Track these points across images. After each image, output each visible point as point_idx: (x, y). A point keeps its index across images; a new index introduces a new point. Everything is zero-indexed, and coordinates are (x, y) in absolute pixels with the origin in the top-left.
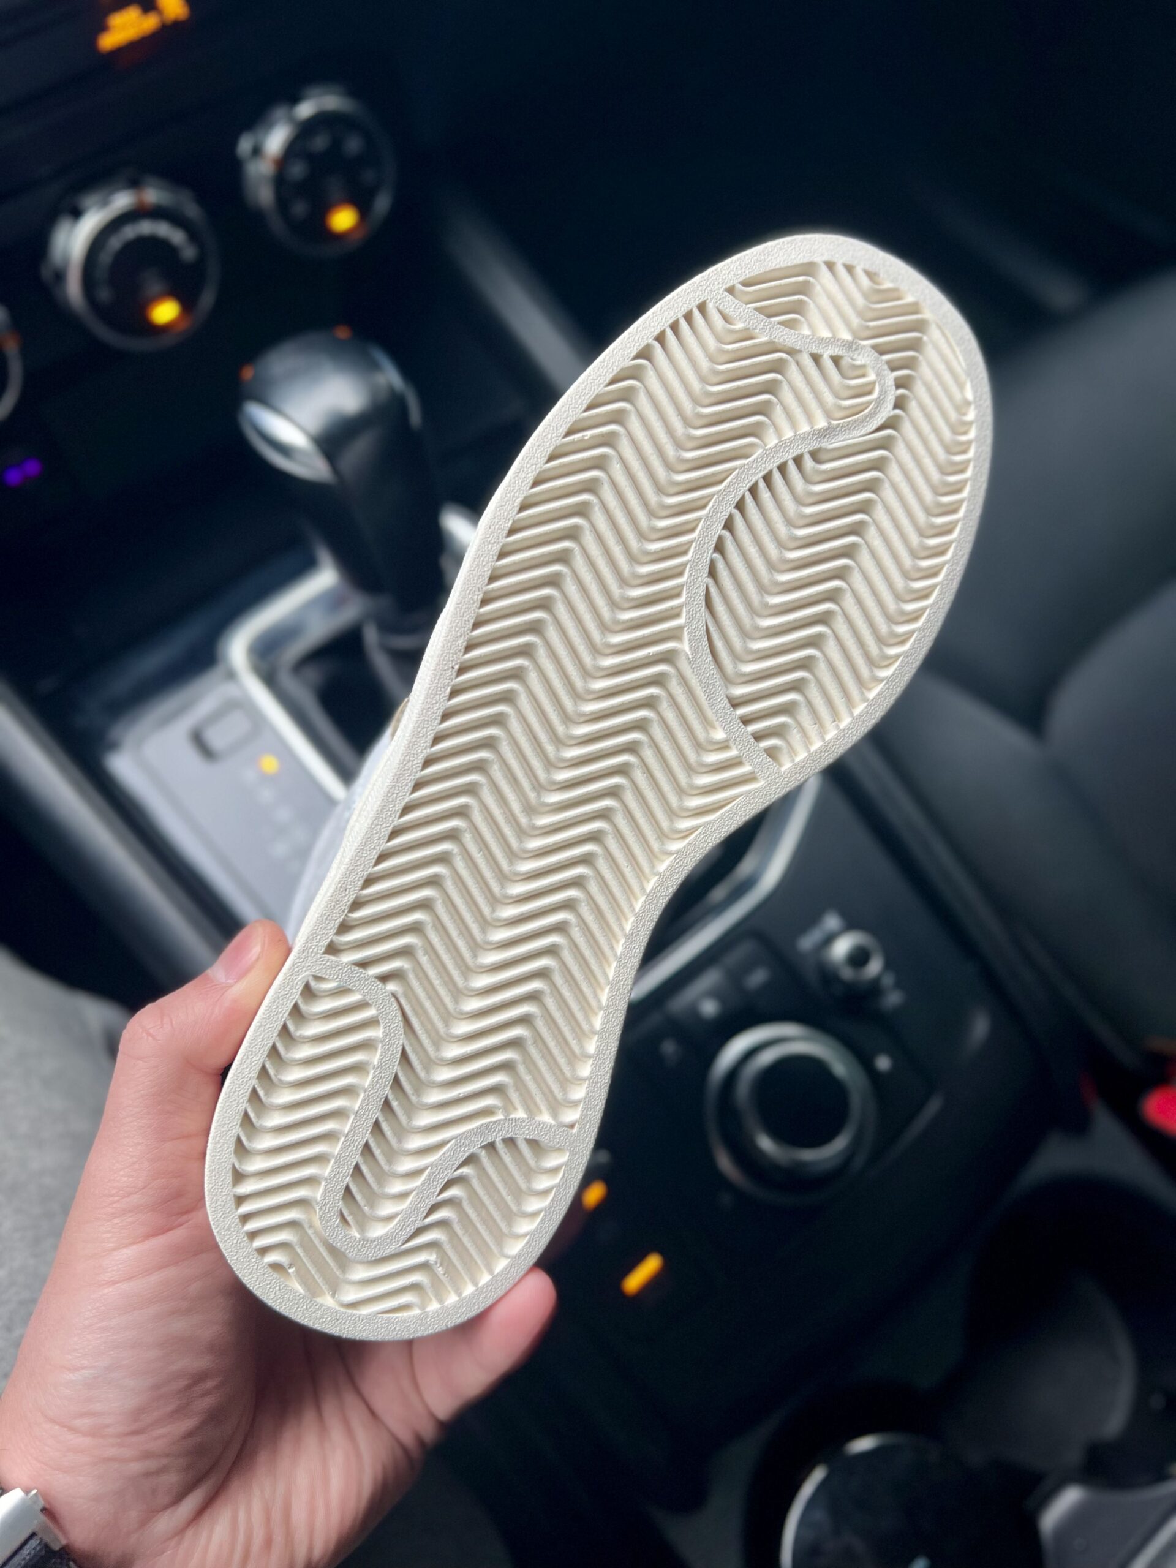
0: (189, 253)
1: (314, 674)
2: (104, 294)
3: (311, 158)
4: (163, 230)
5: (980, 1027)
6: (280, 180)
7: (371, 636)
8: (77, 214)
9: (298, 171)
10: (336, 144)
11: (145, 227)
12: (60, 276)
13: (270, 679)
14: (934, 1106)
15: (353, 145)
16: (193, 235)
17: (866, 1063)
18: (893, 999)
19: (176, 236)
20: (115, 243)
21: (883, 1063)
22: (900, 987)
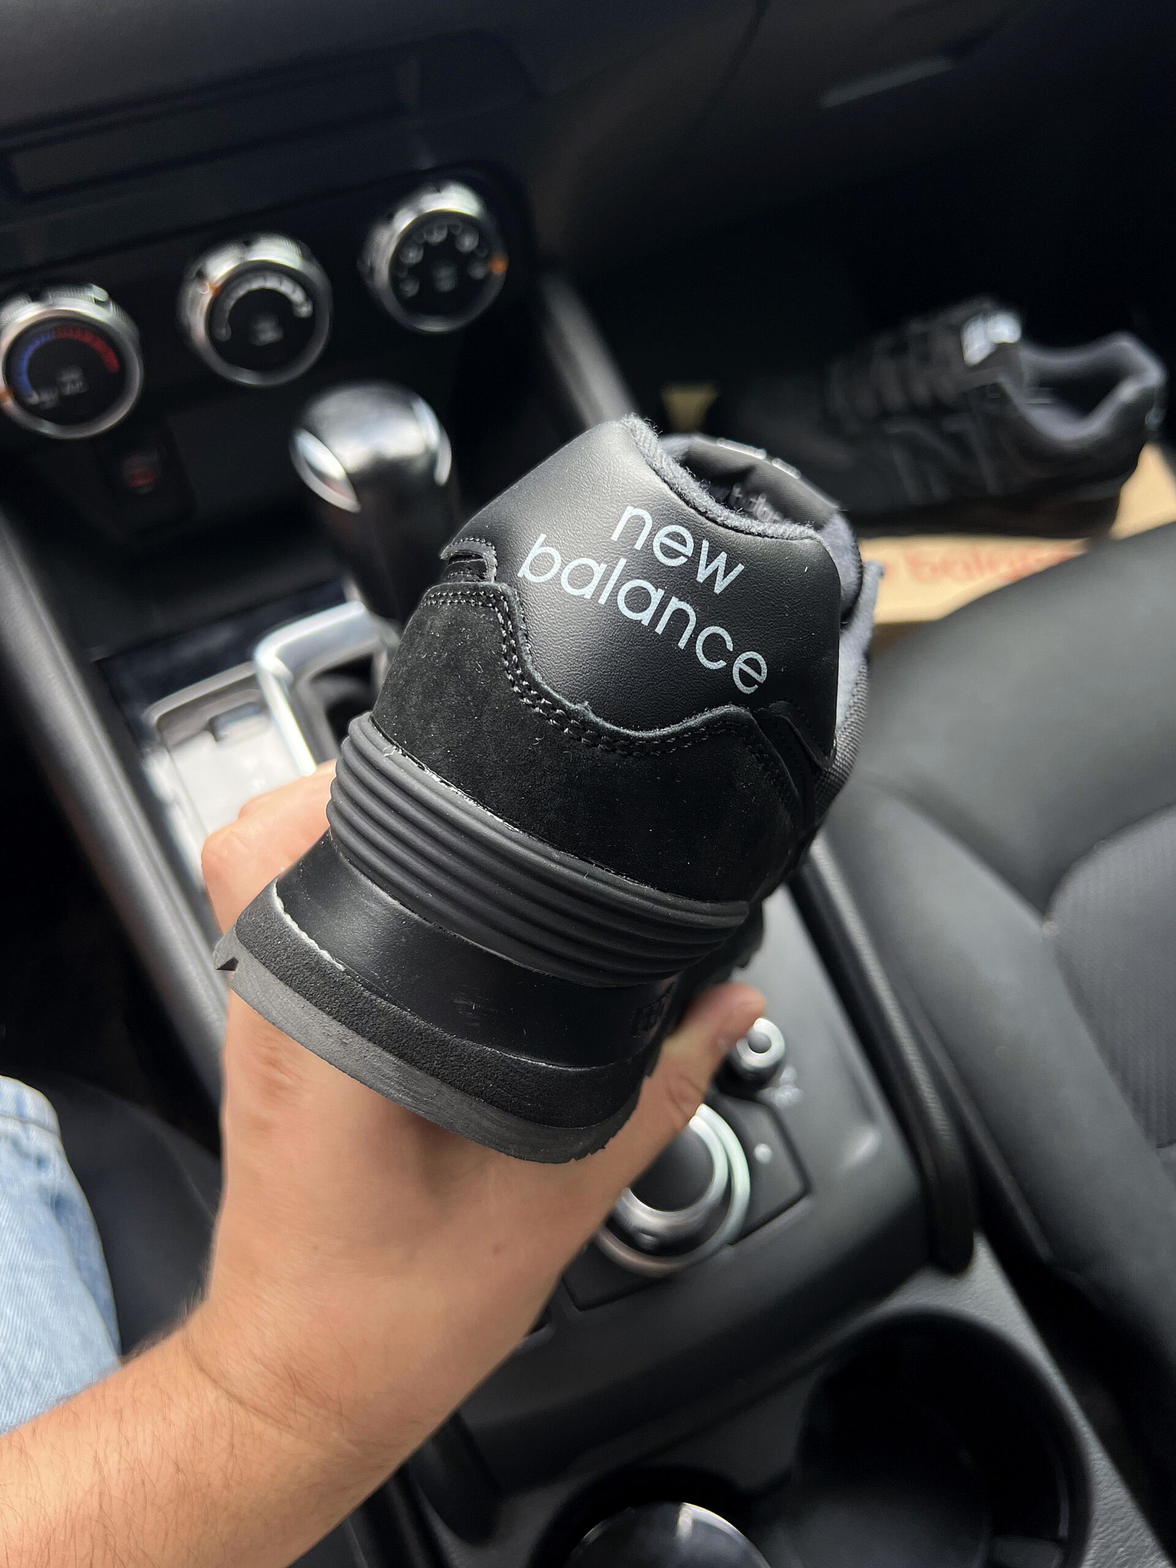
0: (305, 310)
1: (328, 688)
2: (224, 333)
3: (428, 248)
4: (286, 288)
5: (866, 1144)
6: (397, 261)
7: (383, 662)
9: (413, 256)
10: (451, 240)
11: (271, 283)
15: (468, 243)
16: (311, 296)
17: (748, 1149)
18: (788, 1096)
19: (297, 295)
20: (242, 292)
21: (762, 1152)
22: (797, 1083)
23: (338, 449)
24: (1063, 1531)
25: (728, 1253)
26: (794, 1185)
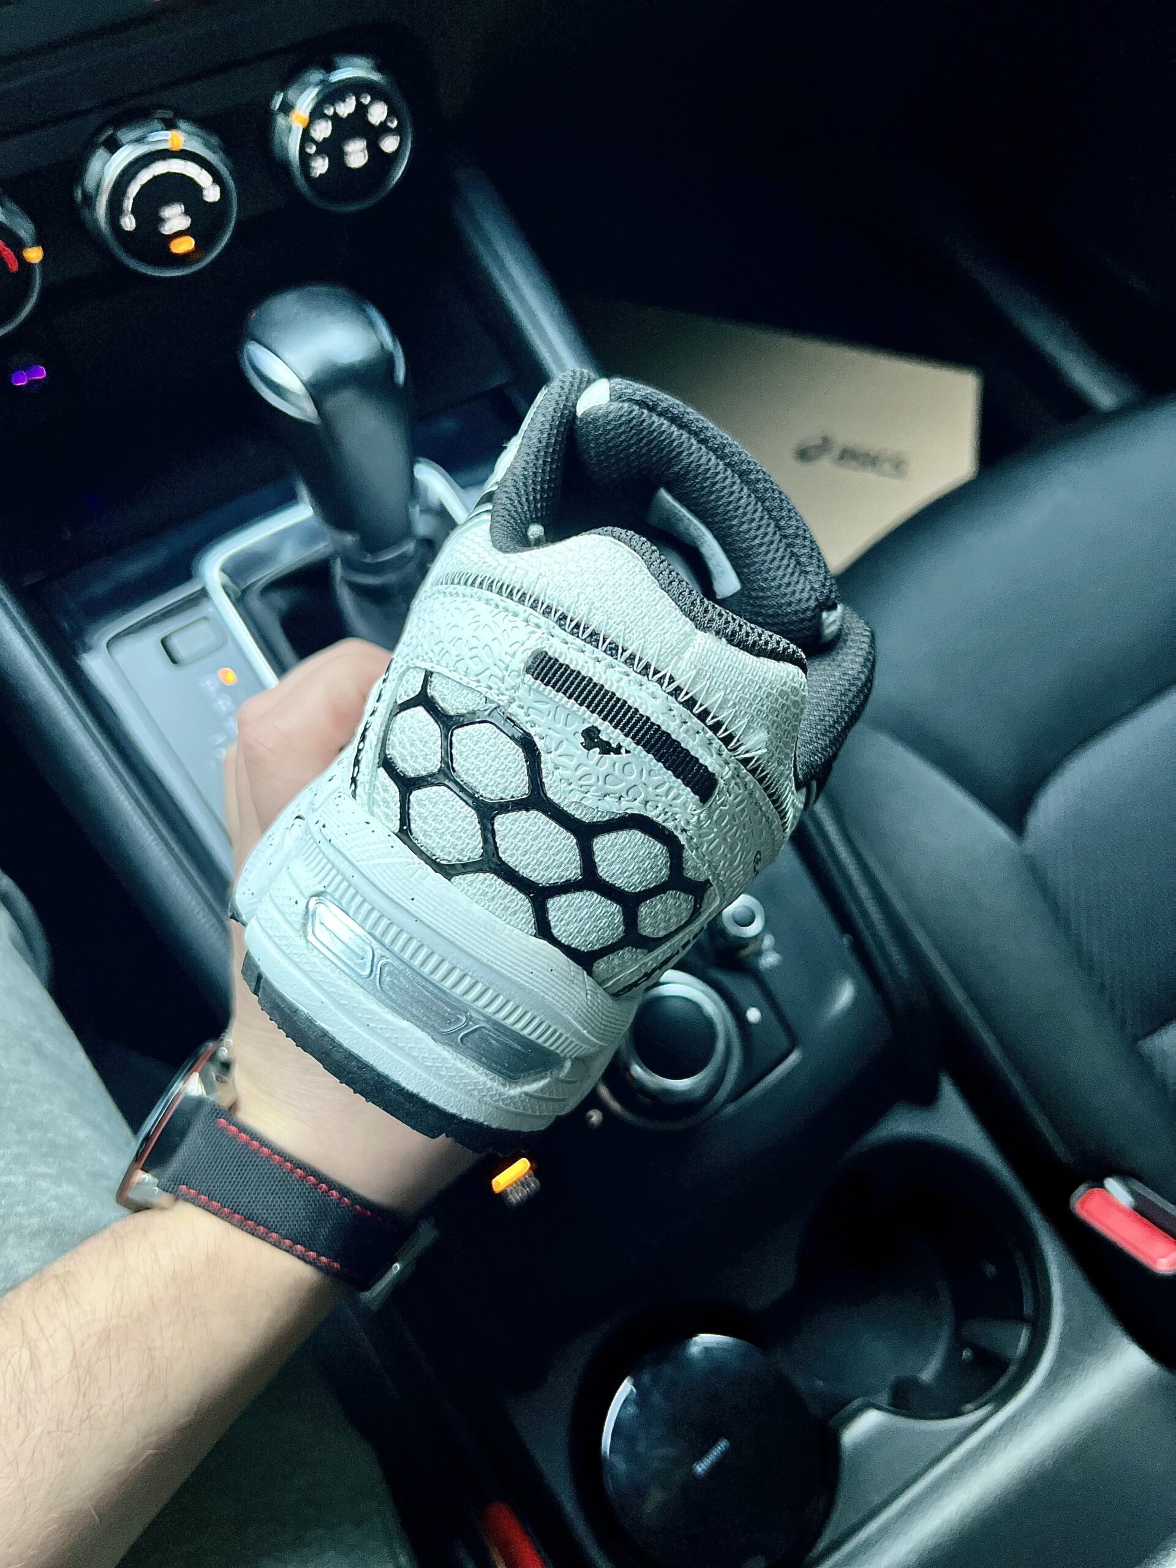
0: (213, 194)
1: (280, 600)
2: (129, 223)
3: (337, 121)
4: (191, 170)
5: (845, 995)
6: (307, 136)
7: (338, 570)
8: (113, 146)
9: (323, 130)
10: (362, 110)
11: (173, 166)
12: (89, 200)
13: (240, 601)
14: (794, 1058)
15: (377, 114)
16: (217, 179)
17: (739, 1015)
18: (769, 960)
19: (203, 179)
20: (144, 179)
21: (753, 1015)
22: (776, 949)
23: (287, 356)
24: (1028, 1310)
25: (731, 1108)
26: (783, 1041)
